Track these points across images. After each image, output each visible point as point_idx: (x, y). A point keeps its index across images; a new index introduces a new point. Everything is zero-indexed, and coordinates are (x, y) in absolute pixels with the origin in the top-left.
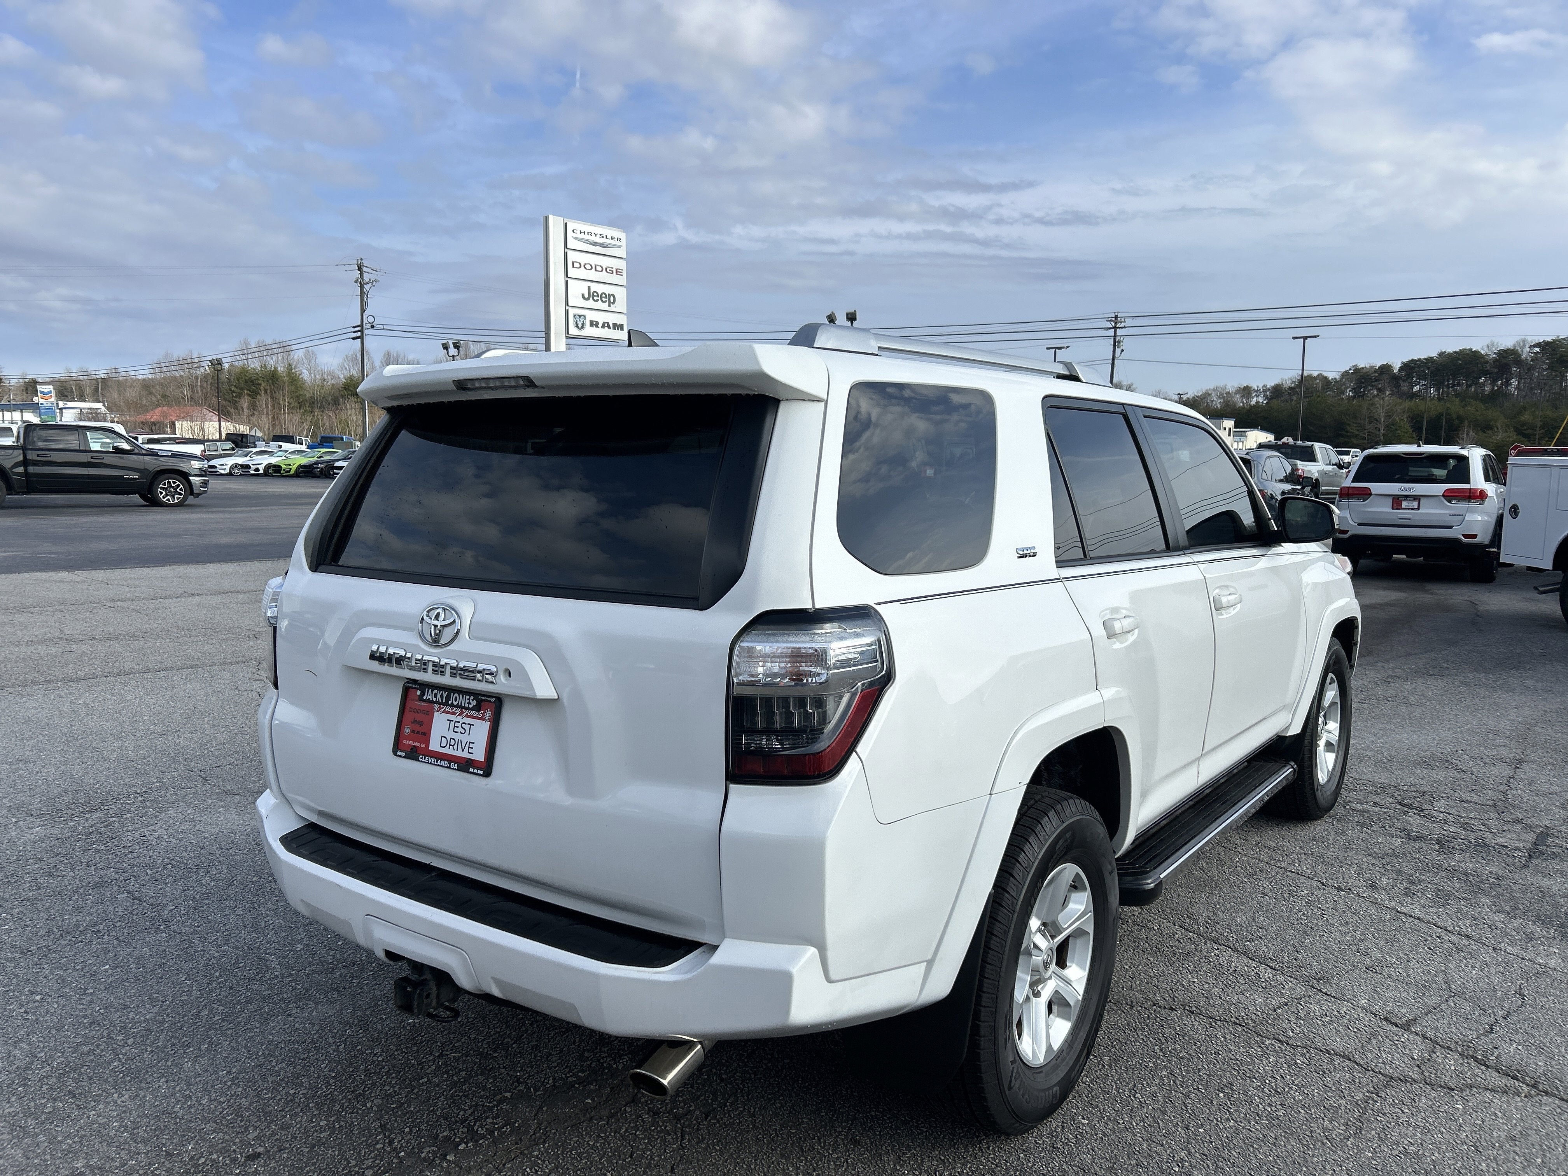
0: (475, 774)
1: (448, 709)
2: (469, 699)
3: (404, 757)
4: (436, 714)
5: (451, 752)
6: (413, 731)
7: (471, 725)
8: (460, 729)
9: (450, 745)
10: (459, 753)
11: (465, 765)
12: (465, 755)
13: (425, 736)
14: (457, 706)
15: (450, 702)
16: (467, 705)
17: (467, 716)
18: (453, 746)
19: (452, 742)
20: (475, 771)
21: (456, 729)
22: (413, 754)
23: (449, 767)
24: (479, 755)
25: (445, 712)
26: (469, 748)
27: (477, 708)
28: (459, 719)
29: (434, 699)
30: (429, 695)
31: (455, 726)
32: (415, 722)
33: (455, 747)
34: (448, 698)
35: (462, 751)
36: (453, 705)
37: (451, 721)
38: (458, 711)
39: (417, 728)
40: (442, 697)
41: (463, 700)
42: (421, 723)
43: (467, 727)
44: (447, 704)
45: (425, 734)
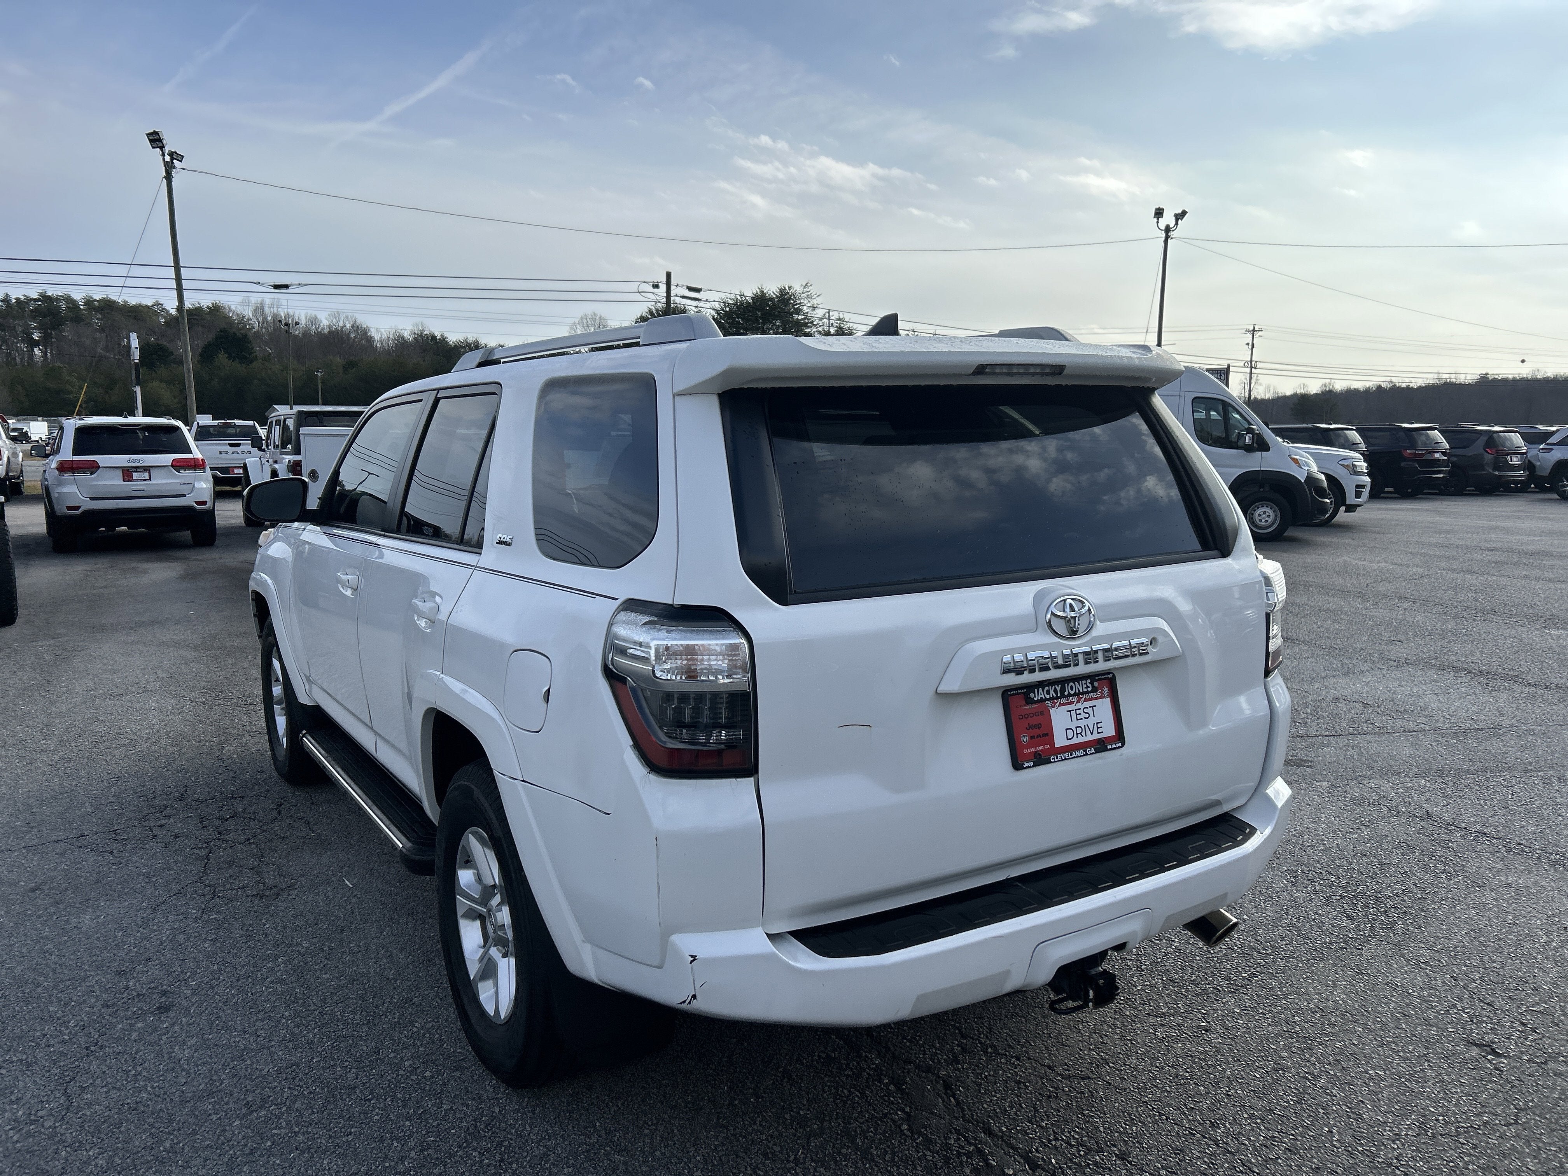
0: (1114, 749)
1: (1064, 701)
2: (1086, 684)
3: (1033, 766)
4: (1052, 711)
5: (1081, 739)
6: (1032, 738)
7: (1092, 707)
8: (1083, 715)
9: (1077, 734)
10: (1090, 738)
11: (1101, 746)
12: (1096, 736)
13: (1048, 735)
14: (1075, 694)
15: (1066, 693)
16: (1085, 690)
17: (1086, 700)
18: (1080, 733)
19: (1079, 730)
20: (1114, 746)
21: (1079, 717)
22: (1041, 760)
23: (1087, 754)
24: (1109, 730)
25: (1060, 705)
26: (1098, 728)
27: (1094, 690)
28: (1079, 705)
29: (1048, 697)
30: (1041, 694)
31: (1077, 715)
32: (1030, 727)
33: (1083, 734)
34: (1063, 690)
35: (1092, 734)
36: (1069, 695)
37: (1070, 711)
38: (1075, 699)
39: (1036, 732)
40: (1056, 691)
41: (1080, 687)
42: (1039, 726)
43: (1090, 710)
44: (1063, 696)
45: (1047, 734)
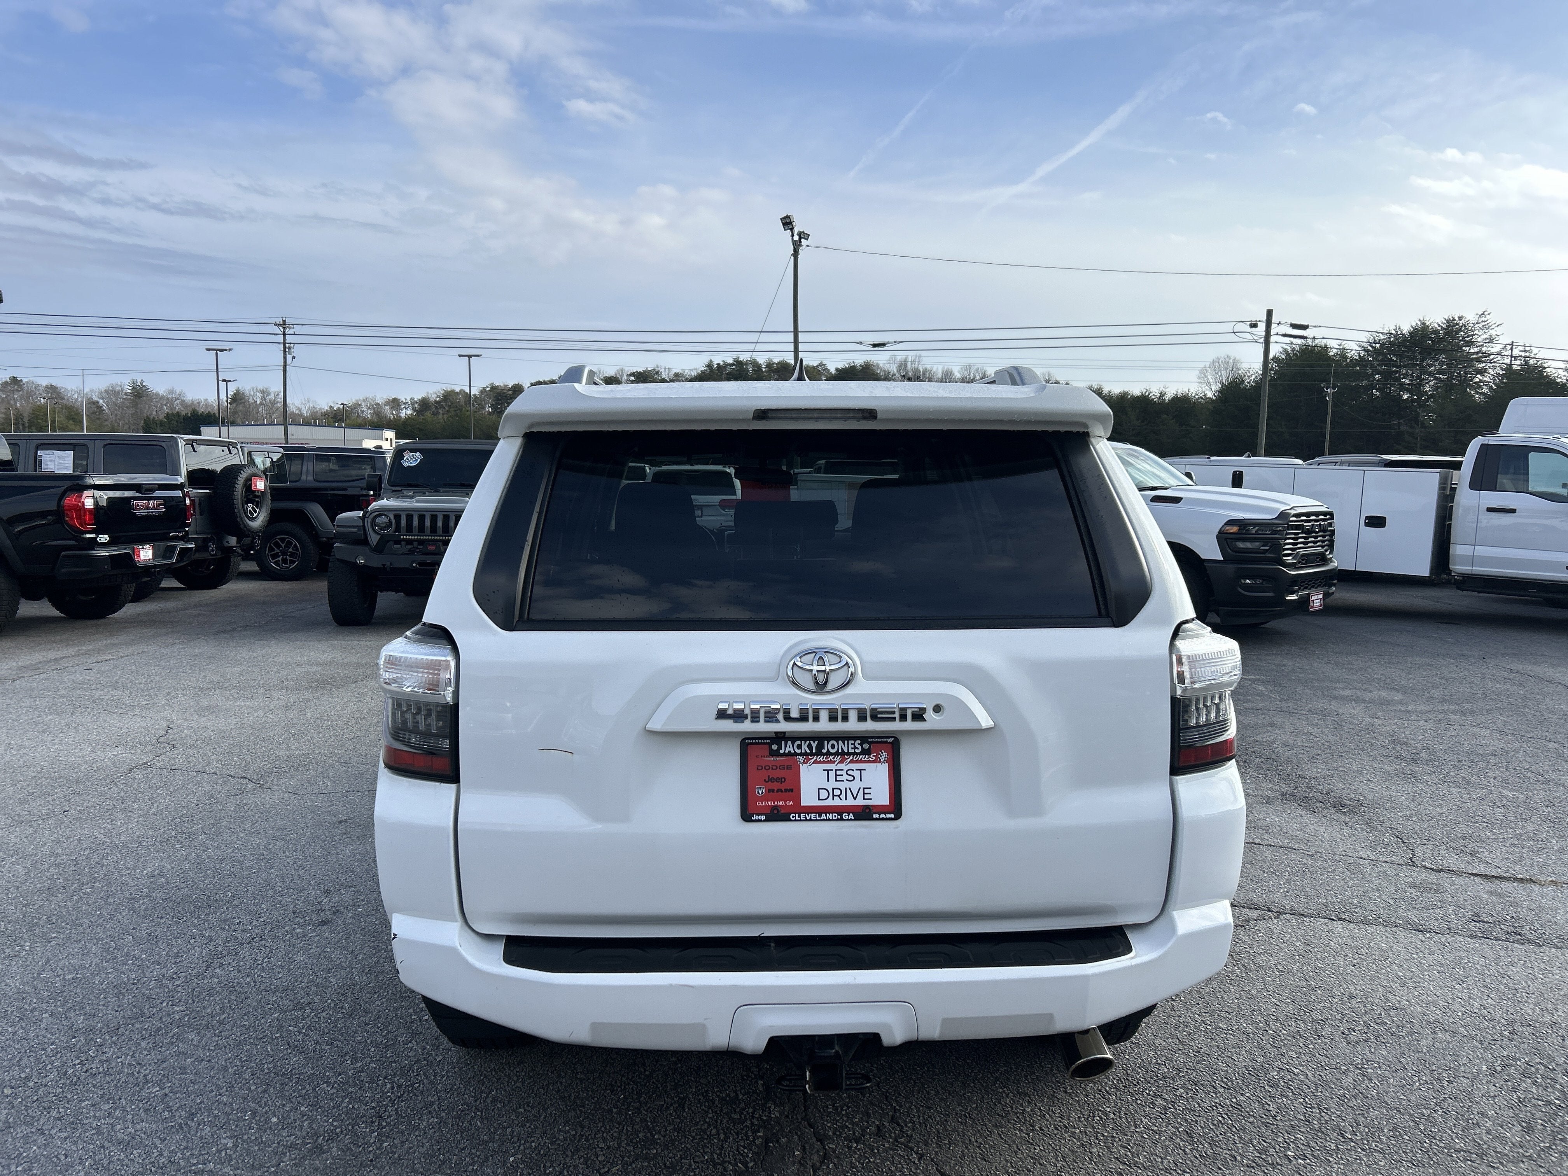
0: (883, 819)
1: (822, 758)
2: (854, 744)
3: (764, 821)
4: (803, 768)
5: (837, 802)
6: (770, 791)
7: (860, 770)
8: (845, 777)
9: (834, 796)
10: (850, 802)
11: (864, 813)
12: (860, 802)
13: (794, 791)
14: (837, 753)
15: (824, 751)
16: (851, 751)
17: (852, 762)
18: (839, 796)
19: (837, 792)
20: (883, 816)
21: (838, 778)
22: (776, 815)
23: (842, 819)
24: (881, 799)
25: (815, 762)
26: (864, 794)
27: (865, 752)
28: (840, 766)
29: (799, 751)
30: (788, 748)
31: (836, 775)
32: (770, 780)
33: (843, 796)
34: (820, 747)
35: (855, 799)
36: (829, 753)
37: (828, 771)
38: (838, 759)
39: (776, 786)
40: (810, 747)
41: (841, 746)
42: (782, 780)
43: (857, 774)
44: (819, 753)
45: (792, 790)
